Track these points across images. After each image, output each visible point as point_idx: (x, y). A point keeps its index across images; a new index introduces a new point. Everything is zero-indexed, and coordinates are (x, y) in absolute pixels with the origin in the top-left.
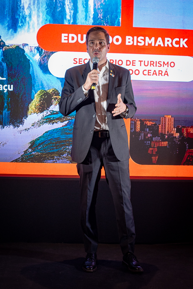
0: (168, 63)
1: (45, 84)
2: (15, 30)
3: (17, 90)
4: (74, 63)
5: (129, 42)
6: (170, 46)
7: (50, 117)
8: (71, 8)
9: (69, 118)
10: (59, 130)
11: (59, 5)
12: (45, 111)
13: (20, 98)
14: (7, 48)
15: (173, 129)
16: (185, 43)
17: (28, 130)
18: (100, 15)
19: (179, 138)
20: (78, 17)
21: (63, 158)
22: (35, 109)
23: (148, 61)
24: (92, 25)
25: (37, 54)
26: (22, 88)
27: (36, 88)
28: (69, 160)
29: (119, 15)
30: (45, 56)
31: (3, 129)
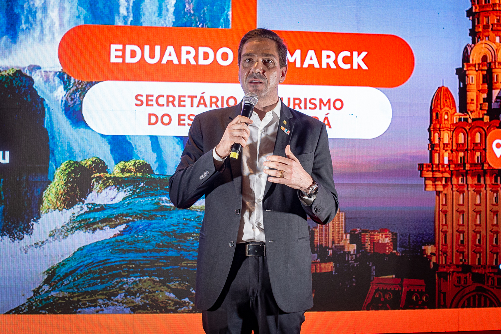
0: (329, 101)
1: (76, 149)
4: (136, 105)
6: (333, 66)
7: (87, 216)
9: (127, 218)
10: (107, 243)
12: (76, 206)
13: (24, 178)
15: (344, 236)
16: (363, 60)
17: (40, 246)
18: (189, 7)
19: (356, 255)
20: (144, 10)
21: (116, 303)
22: (55, 200)
23: (289, 99)
24: (173, 26)
25: (58, 86)
27: (57, 158)
28: (130, 307)
29: (227, 7)
30: (77, 90)
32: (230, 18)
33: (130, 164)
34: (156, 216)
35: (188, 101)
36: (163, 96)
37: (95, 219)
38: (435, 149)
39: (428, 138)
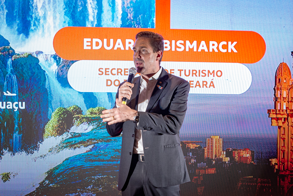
0: (214, 71)
2: (27, 35)
3: (30, 109)
4: (99, 74)
5: (167, 47)
6: (216, 51)
8: (94, 7)
9: (94, 141)
10: (83, 156)
11: (80, 4)
12: (65, 134)
13: (34, 118)
14: (17, 56)
15: (222, 152)
16: (234, 47)
17: (44, 157)
18: (130, 15)
19: (229, 164)
20: (103, 18)
22: (52, 131)
23: (189, 70)
24: (121, 27)
25: (53, 64)
26: (35, 106)
29: (153, 15)
30: (64, 66)
32: (155, 22)
33: (96, 109)
34: (111, 140)
36: (115, 69)
37: (75, 141)
38: (278, 100)
39: (274, 94)
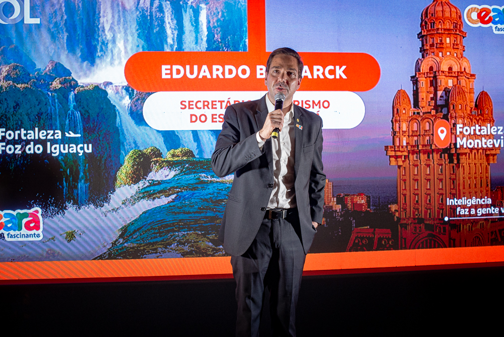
0: (319, 102)
2: (93, 63)
3: (98, 152)
4: (181, 108)
5: (261, 74)
6: (322, 77)
7: (148, 189)
8: (173, 27)
9: (177, 190)
11: (156, 24)
13: (103, 163)
14: (81, 89)
15: (332, 199)
16: (343, 72)
17: (116, 211)
19: (341, 212)
21: (171, 250)
22: (126, 178)
24: (206, 51)
25: (126, 96)
26: (105, 149)
30: (138, 99)
31: (79, 211)
32: (247, 43)
33: (178, 151)
34: (198, 187)
35: (218, 104)
36: (200, 101)
37: (154, 190)
38: (397, 135)
39: (391, 127)
